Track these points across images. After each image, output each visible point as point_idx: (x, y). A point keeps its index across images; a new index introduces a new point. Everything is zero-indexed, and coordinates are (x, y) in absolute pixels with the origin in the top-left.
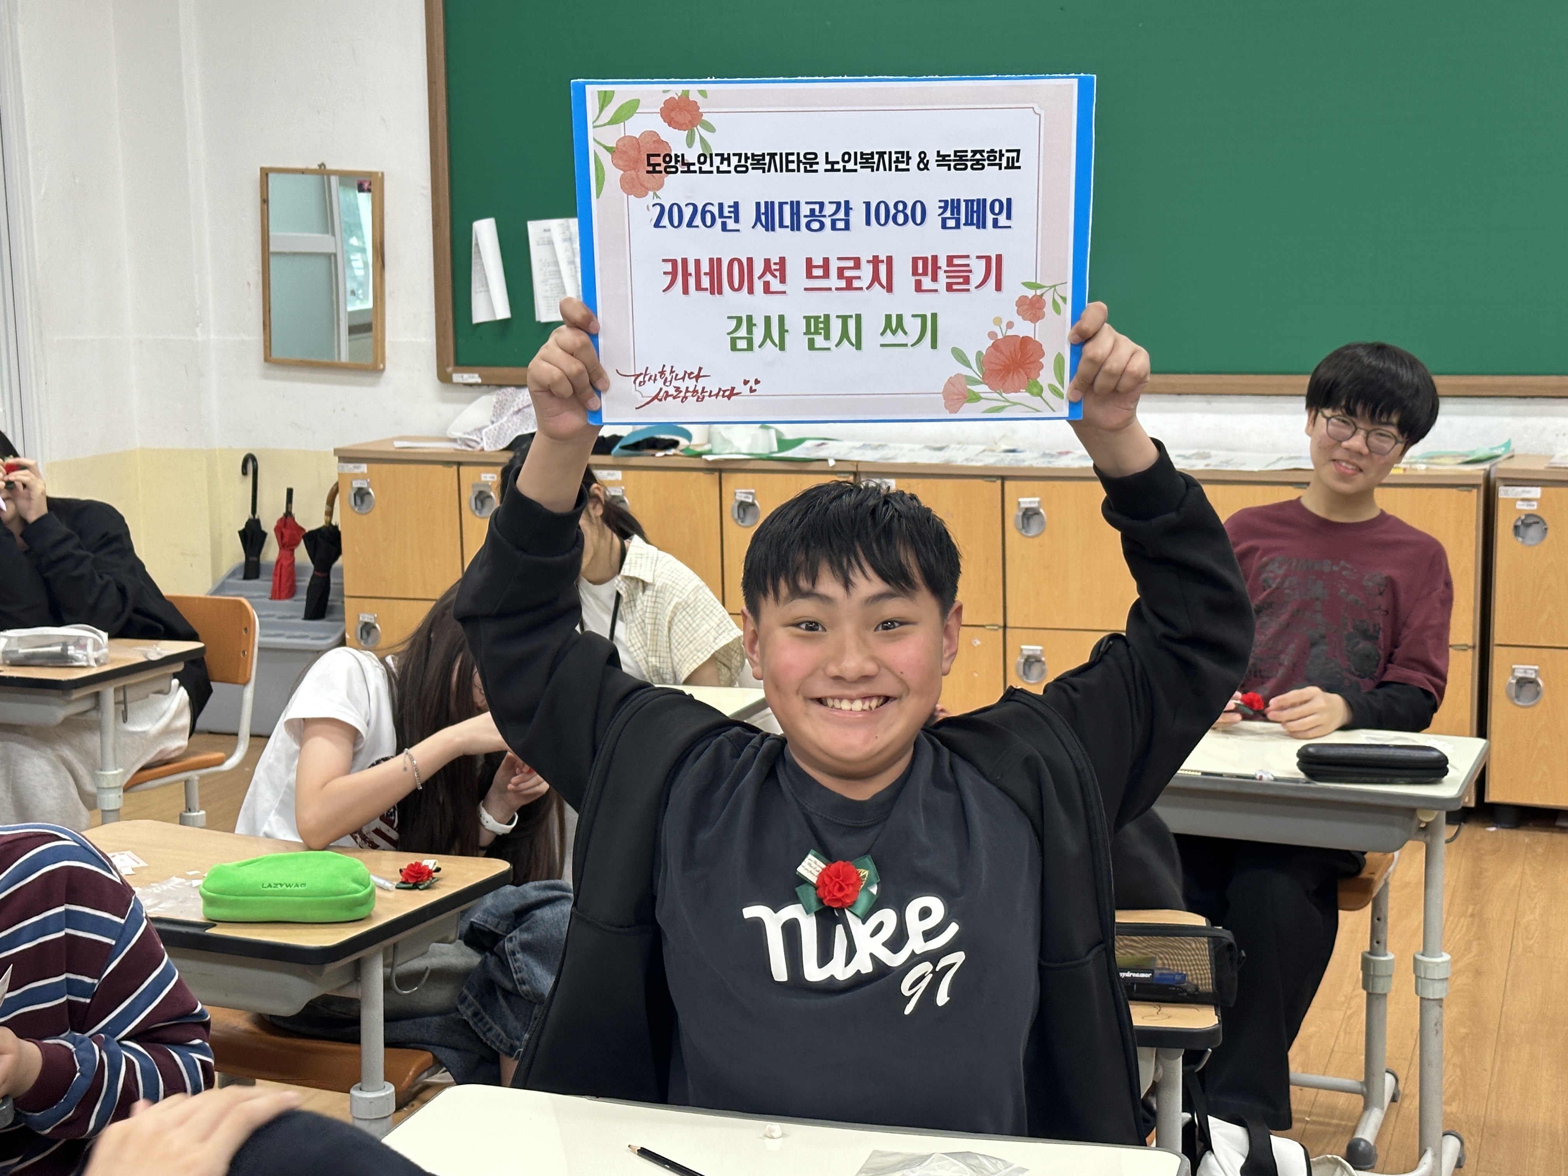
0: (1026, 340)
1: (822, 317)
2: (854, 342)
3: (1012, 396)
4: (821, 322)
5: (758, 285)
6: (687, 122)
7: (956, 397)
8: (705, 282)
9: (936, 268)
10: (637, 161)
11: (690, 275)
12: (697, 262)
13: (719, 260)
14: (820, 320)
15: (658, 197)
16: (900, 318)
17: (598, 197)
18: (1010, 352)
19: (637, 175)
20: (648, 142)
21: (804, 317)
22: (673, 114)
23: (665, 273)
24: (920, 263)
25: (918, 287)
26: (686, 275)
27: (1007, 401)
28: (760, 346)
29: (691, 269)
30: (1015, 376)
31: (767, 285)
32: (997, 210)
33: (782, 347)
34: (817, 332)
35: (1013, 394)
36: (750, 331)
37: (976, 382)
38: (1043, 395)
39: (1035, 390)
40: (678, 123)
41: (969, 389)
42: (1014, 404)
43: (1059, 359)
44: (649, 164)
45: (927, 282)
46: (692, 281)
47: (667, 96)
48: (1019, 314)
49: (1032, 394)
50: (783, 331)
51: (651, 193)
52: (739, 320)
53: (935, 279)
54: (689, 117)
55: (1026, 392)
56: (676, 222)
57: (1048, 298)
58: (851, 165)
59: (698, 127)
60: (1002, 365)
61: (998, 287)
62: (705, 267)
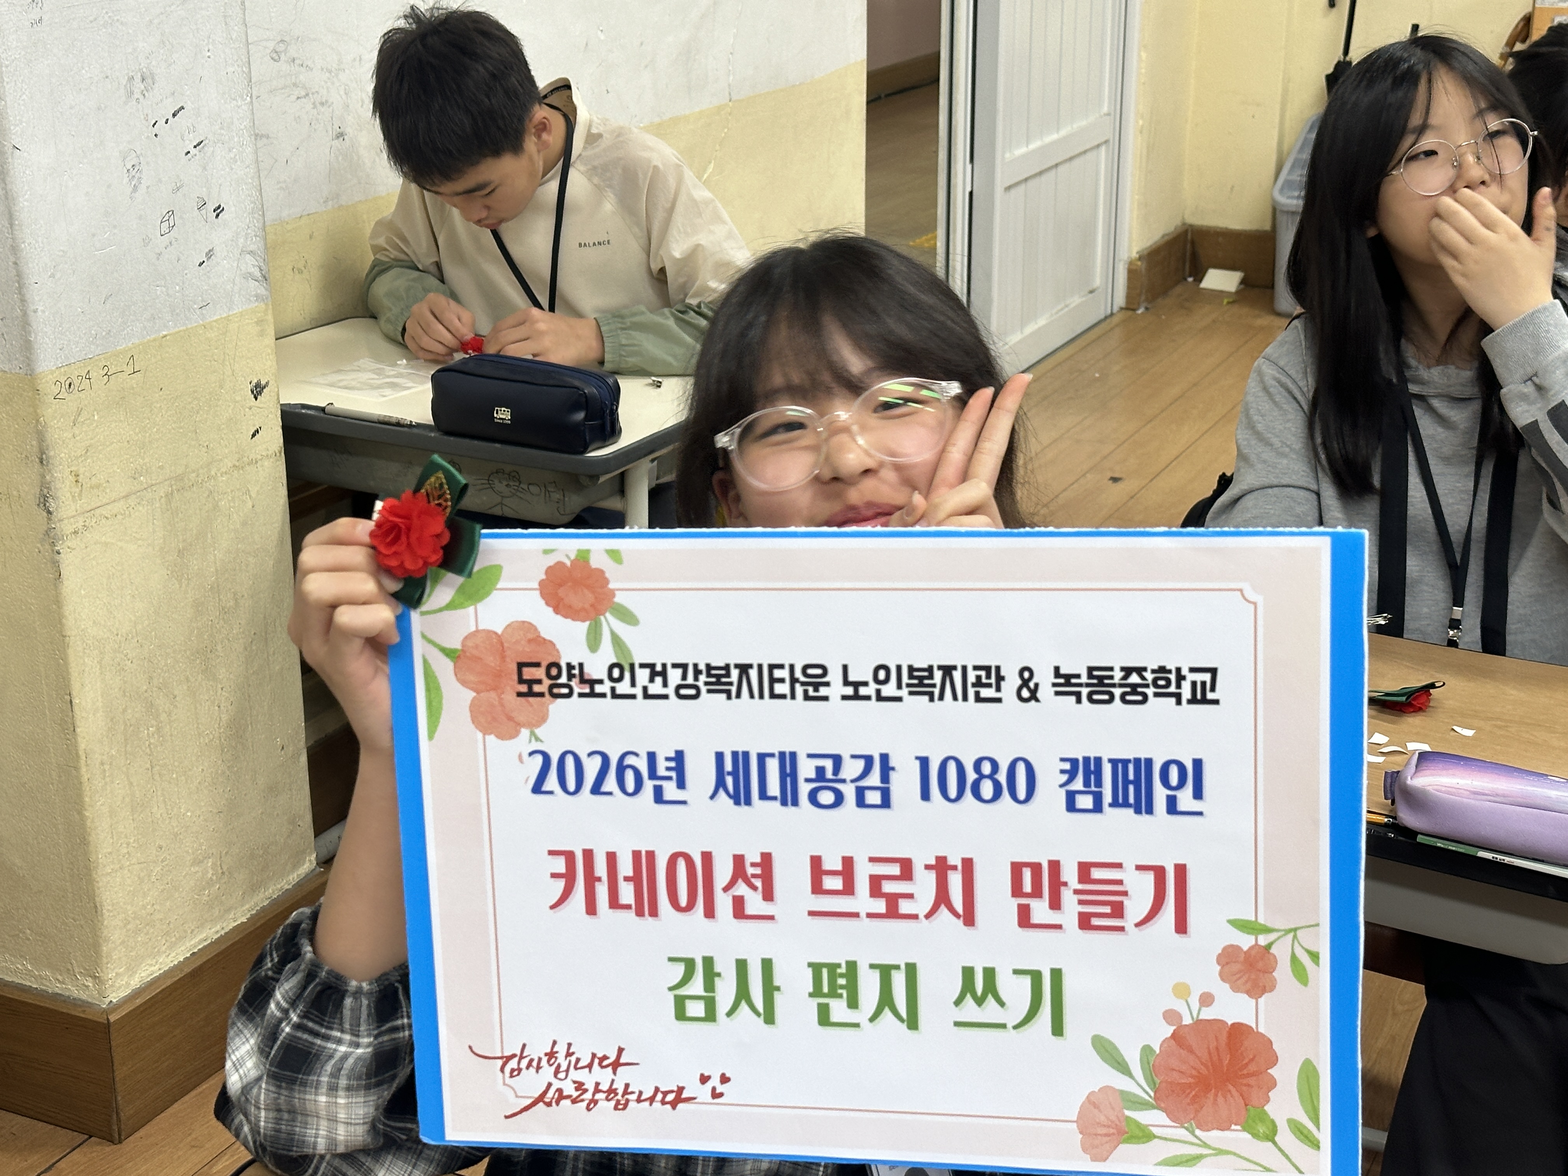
0: (1238, 1031)
1: (844, 965)
2: (904, 1014)
3: (1214, 1137)
4: (842, 976)
5: (724, 903)
6: (587, 606)
7: (1104, 1131)
8: (627, 893)
9: (1057, 884)
10: (499, 675)
11: (599, 879)
12: (611, 858)
13: (651, 855)
14: (839, 971)
15: (537, 739)
16: (990, 974)
17: (431, 737)
18: (1210, 1053)
19: (501, 699)
20: (517, 642)
21: (810, 965)
22: (561, 592)
23: (554, 876)
24: (1027, 874)
25: (1024, 918)
26: (591, 880)
27: (1205, 1145)
28: (729, 1014)
29: (601, 869)
30: (1220, 1099)
31: (739, 904)
32: (1174, 779)
33: (769, 1018)
34: (833, 994)
35: (1216, 1133)
36: (709, 985)
37: (1143, 1105)
38: (1277, 1139)
39: (1262, 1129)
40: (570, 607)
41: (1127, 1117)
42: (1220, 1152)
43: (1308, 1073)
44: (521, 681)
45: (1040, 910)
46: (602, 891)
47: (551, 560)
48: (1223, 979)
49: (1255, 1135)
50: (770, 989)
51: (525, 733)
52: (690, 964)
53: (1055, 904)
54: (590, 597)
55: (1244, 1130)
56: (571, 785)
57: (1281, 951)
58: (889, 690)
59: (608, 615)
60: (1192, 1076)
61: (1181, 927)
62: (625, 868)
